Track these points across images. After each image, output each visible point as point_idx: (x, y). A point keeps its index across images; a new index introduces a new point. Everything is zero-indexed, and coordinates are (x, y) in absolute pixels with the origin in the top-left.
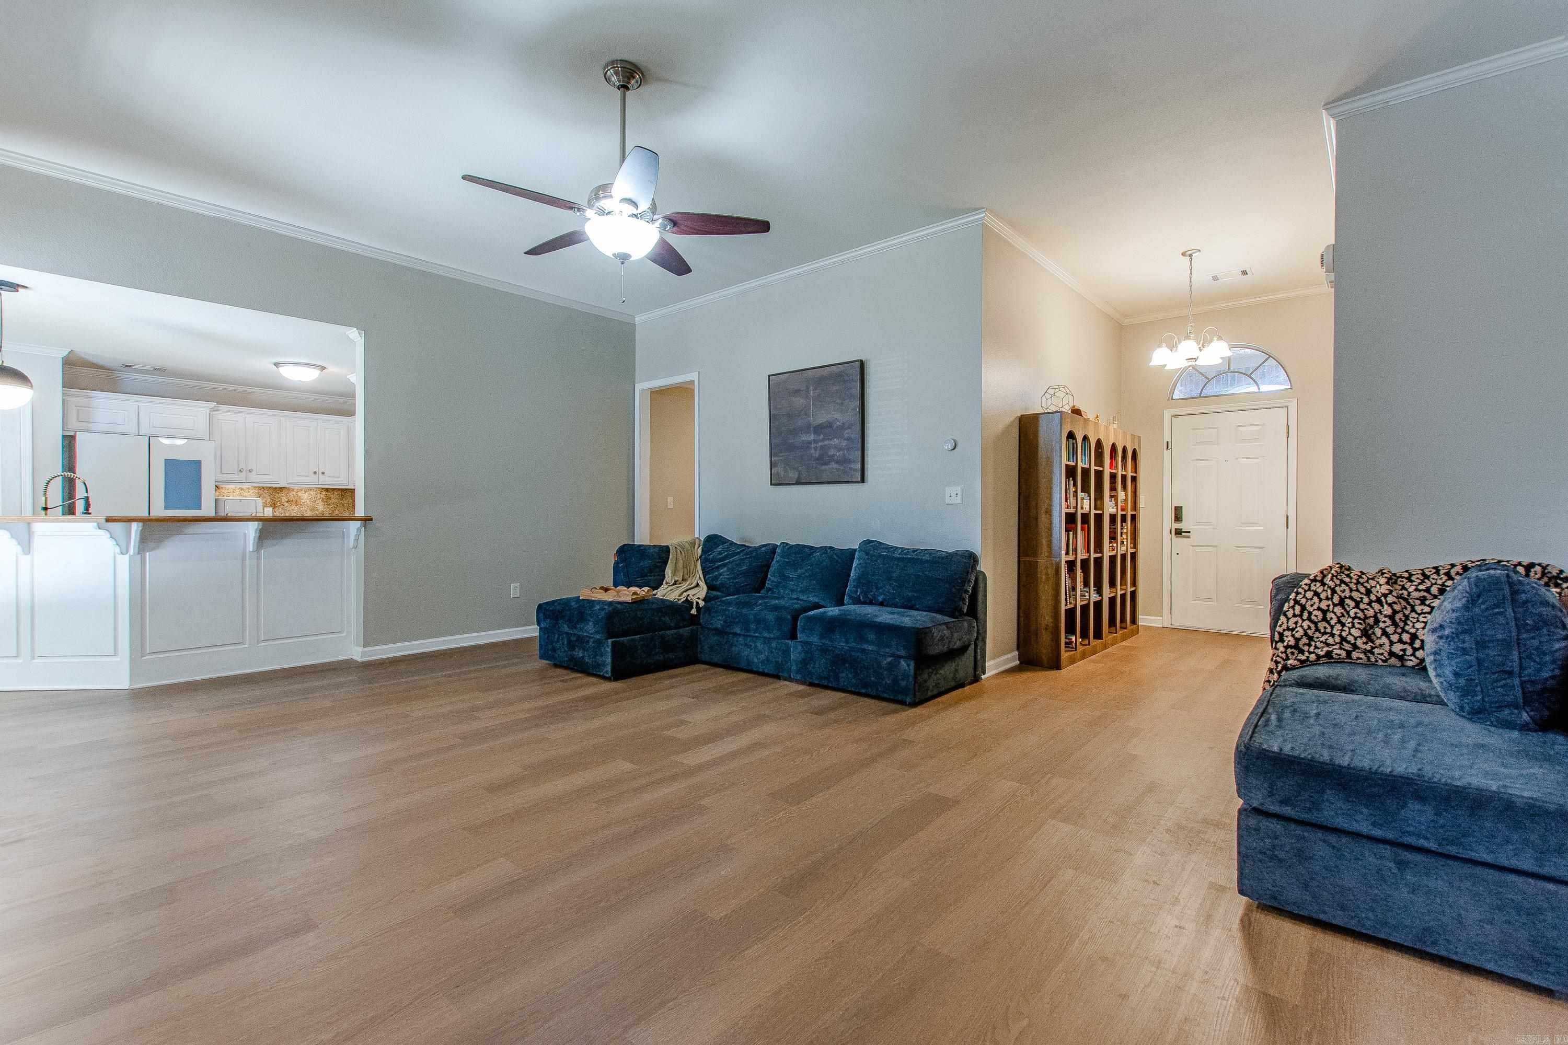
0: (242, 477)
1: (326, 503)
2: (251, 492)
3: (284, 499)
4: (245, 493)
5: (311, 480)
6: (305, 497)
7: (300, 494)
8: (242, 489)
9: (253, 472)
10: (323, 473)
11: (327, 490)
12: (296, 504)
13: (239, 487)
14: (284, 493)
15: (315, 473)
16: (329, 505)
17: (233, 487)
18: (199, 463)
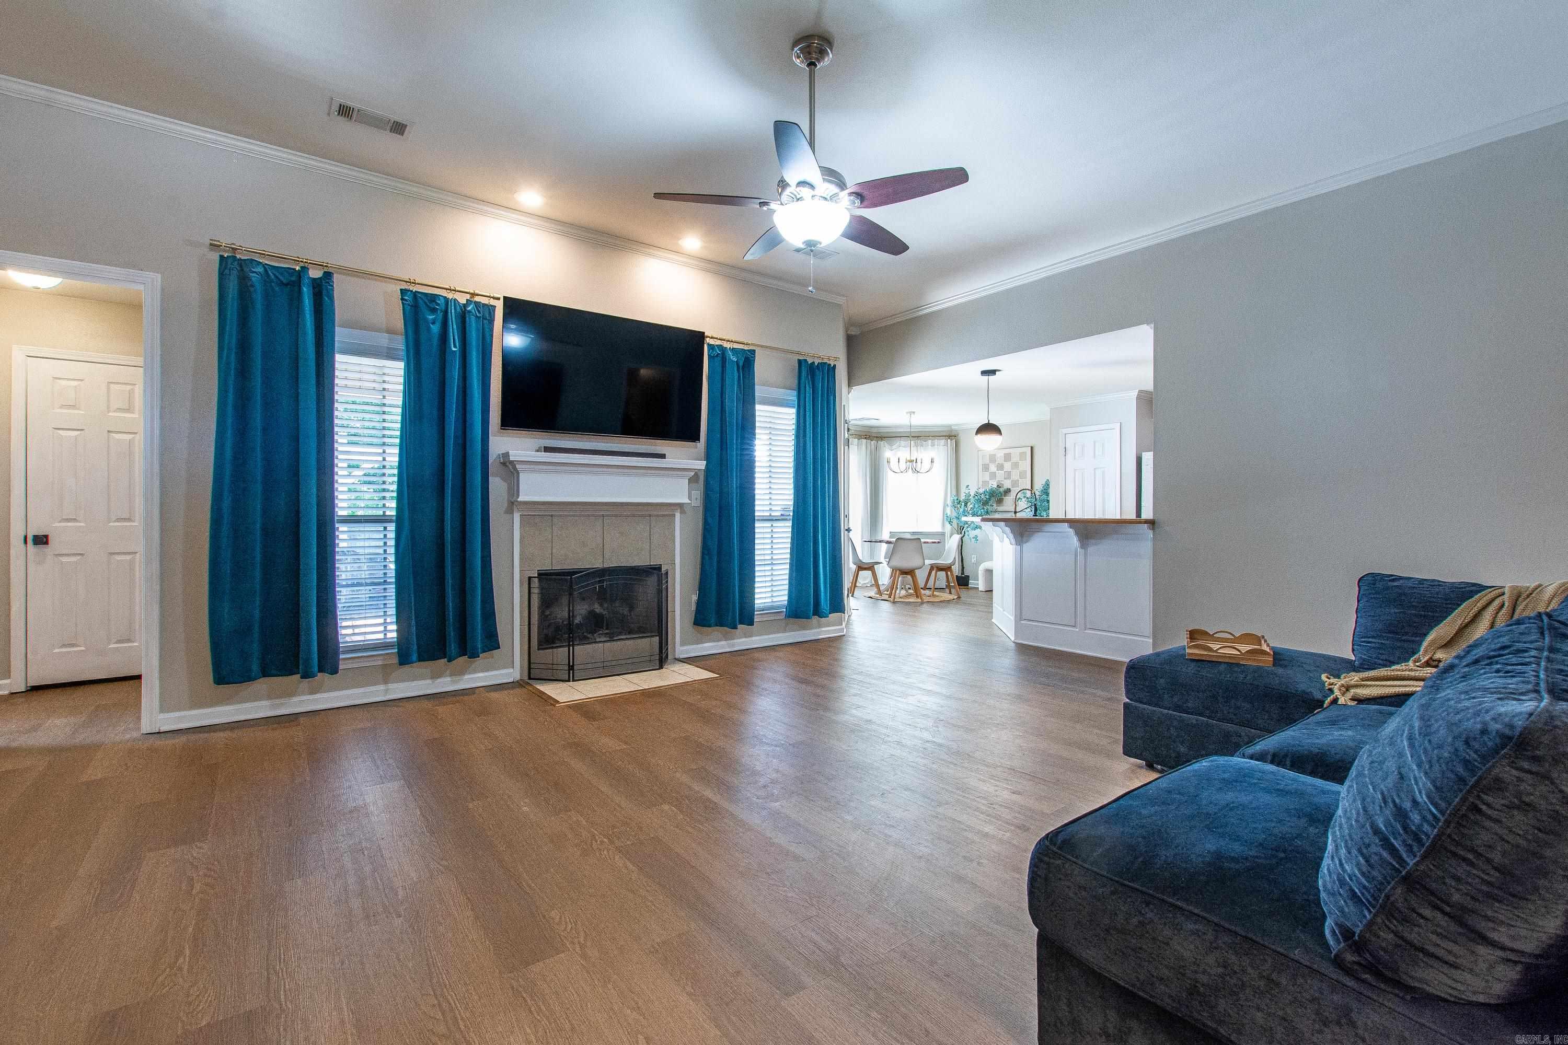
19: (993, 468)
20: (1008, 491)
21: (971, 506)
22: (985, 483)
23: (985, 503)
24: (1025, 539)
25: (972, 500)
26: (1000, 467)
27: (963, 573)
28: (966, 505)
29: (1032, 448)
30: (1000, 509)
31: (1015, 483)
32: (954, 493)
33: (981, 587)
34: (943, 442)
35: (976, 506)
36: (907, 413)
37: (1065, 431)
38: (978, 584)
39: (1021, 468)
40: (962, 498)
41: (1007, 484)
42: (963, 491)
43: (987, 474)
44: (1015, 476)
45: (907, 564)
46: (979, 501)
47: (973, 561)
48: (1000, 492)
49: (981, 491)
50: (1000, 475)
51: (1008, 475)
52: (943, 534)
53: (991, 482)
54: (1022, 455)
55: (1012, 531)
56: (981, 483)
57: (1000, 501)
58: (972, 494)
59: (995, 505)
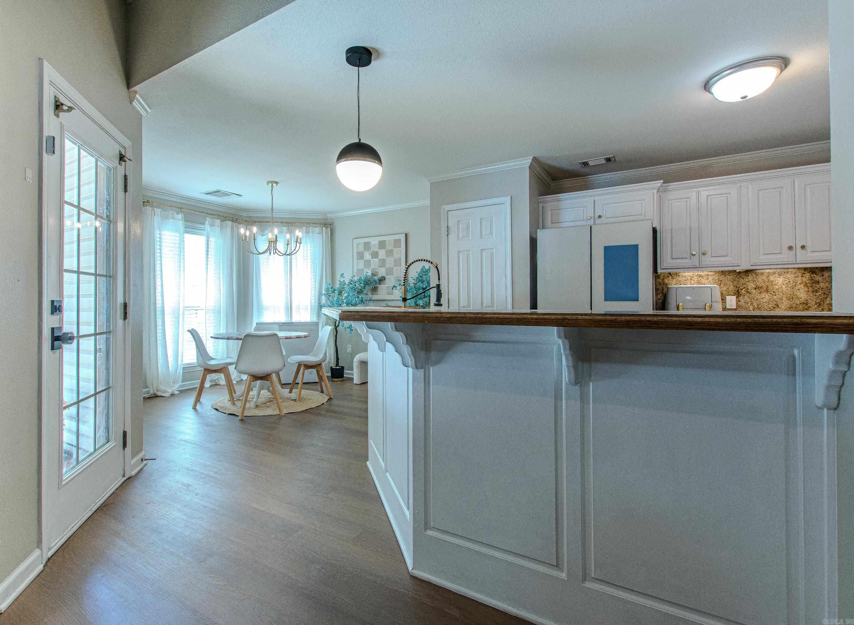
0: (695, 261)
1: (810, 289)
2: (711, 278)
3: (751, 285)
4: (703, 281)
5: (786, 257)
6: (779, 281)
7: (772, 278)
8: (700, 276)
9: (707, 255)
10: (803, 247)
11: (812, 271)
12: (767, 291)
13: (697, 274)
14: (750, 278)
15: (790, 248)
16: (817, 291)
17: (691, 274)
18: (636, 247)
19: (367, 256)
20: (382, 280)
21: (346, 295)
22: (360, 271)
23: (360, 292)
24: (434, 355)
25: (346, 288)
26: (375, 255)
27: (337, 364)
28: (340, 293)
29: (406, 235)
30: (375, 297)
31: (390, 271)
32: (329, 281)
33: (357, 380)
34: (317, 229)
35: (351, 294)
36: (268, 183)
37: (447, 207)
38: (353, 374)
39: (396, 256)
40: (337, 286)
41: (382, 272)
42: (338, 278)
43: (362, 262)
44: (390, 262)
45: (260, 368)
46: (353, 289)
47: (348, 351)
48: (375, 281)
49: (356, 279)
50: (375, 263)
51: (383, 263)
52: (317, 324)
53: (365, 270)
54: (397, 242)
55: (409, 341)
56: (355, 271)
57: (375, 290)
58: (347, 282)
59: (369, 293)
